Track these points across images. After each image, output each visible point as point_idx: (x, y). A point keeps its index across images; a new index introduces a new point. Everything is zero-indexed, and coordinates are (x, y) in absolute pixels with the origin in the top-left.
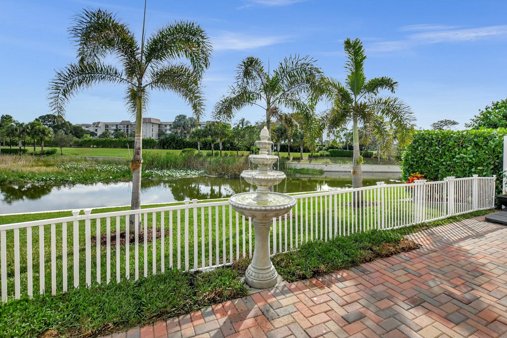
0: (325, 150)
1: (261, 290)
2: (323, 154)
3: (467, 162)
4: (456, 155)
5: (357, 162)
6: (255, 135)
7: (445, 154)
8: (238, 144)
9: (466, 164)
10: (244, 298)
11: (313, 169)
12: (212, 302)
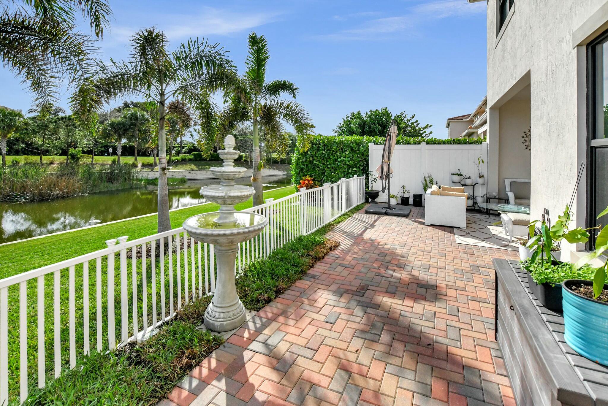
0: (185, 153)
1: (234, 331)
2: (185, 159)
3: (346, 165)
4: (338, 158)
5: (258, 168)
6: (77, 132)
7: (329, 158)
8: (43, 144)
9: (345, 167)
10: (221, 347)
11: (172, 178)
12: (186, 369)
